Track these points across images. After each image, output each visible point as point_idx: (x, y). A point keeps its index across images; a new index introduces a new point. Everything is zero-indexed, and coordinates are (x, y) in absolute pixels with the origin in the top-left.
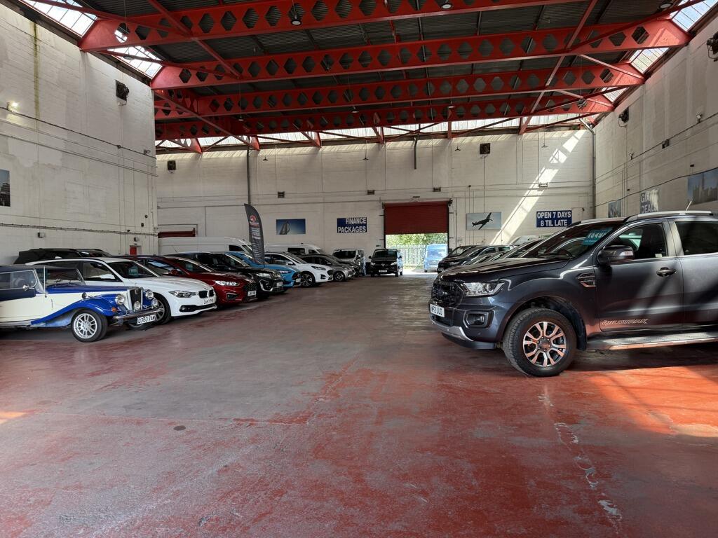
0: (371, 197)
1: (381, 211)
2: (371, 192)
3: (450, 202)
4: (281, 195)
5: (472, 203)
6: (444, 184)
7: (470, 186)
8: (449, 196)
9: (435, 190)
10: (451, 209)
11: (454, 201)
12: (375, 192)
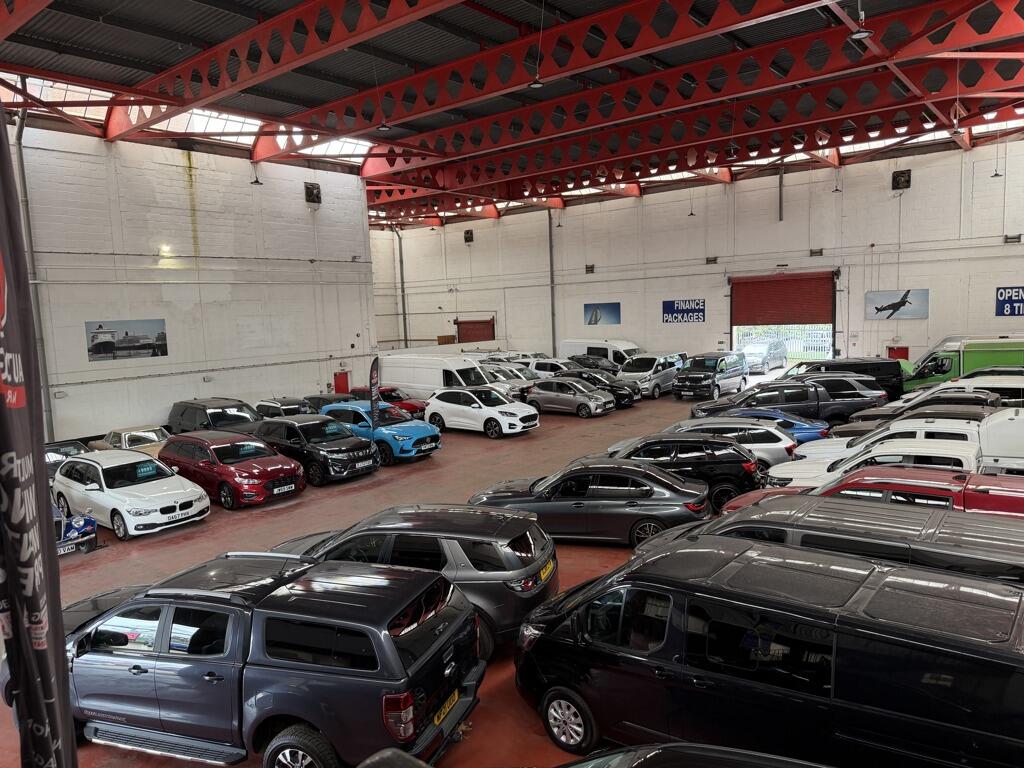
0: (712, 267)
1: (727, 290)
2: (712, 261)
3: (837, 274)
4: (590, 269)
5: (875, 274)
6: (828, 243)
7: (873, 245)
8: (837, 262)
9: (813, 253)
10: (840, 283)
11: (844, 271)
12: (718, 261)
